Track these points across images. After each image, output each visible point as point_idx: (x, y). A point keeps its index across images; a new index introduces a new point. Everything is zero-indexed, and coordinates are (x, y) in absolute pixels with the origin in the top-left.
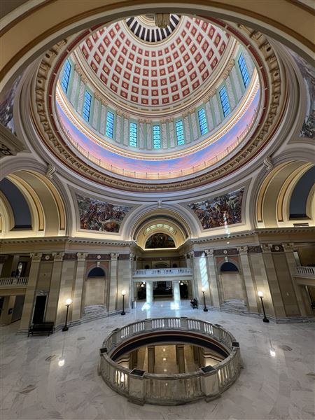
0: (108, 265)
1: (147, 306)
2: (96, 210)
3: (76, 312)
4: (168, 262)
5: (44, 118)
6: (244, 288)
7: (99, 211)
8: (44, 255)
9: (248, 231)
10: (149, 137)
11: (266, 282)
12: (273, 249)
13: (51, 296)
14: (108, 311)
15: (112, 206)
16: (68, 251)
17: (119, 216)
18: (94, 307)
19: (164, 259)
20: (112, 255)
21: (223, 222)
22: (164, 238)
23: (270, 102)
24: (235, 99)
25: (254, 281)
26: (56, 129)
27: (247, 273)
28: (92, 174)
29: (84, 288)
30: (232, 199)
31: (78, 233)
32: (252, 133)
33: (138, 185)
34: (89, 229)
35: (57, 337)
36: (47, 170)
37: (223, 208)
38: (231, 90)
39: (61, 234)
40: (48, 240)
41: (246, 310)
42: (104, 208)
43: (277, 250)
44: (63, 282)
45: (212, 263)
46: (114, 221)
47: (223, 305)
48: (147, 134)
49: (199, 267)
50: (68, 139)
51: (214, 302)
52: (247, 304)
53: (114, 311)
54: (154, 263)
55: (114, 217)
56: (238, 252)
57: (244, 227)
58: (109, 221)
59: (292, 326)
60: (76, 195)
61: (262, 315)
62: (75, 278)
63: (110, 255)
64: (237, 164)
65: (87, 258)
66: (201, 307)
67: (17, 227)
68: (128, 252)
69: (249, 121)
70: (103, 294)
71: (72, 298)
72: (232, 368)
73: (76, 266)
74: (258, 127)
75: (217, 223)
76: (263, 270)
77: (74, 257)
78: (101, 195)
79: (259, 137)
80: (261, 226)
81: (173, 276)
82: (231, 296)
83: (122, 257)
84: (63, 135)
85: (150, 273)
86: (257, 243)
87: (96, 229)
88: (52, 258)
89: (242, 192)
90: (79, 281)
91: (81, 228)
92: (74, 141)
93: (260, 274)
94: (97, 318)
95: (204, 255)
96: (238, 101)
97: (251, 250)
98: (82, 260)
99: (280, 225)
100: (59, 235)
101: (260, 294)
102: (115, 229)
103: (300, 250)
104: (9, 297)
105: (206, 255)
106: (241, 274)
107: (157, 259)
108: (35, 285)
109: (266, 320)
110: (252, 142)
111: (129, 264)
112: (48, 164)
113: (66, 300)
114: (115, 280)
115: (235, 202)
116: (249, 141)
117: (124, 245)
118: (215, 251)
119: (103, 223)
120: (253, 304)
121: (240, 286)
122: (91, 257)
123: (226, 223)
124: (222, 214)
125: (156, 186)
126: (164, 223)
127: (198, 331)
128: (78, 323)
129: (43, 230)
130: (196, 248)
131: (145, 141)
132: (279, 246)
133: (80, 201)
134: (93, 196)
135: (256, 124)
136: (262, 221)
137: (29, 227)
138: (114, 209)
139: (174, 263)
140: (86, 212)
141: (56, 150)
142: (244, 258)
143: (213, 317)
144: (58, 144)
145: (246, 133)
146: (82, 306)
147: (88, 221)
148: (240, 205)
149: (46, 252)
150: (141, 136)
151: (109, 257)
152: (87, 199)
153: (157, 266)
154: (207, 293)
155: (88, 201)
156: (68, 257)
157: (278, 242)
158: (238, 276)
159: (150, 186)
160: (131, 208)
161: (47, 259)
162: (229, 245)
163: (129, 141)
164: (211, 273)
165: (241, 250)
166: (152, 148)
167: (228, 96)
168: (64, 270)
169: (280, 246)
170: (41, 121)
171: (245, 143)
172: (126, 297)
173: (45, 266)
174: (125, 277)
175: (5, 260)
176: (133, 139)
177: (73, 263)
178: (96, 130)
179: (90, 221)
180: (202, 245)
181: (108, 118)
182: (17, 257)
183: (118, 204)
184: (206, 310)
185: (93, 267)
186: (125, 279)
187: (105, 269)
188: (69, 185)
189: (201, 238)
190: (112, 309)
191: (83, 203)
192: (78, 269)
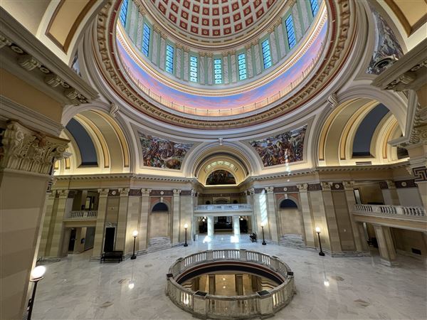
0: (171, 200)
1: (209, 239)
2: (158, 147)
3: (142, 243)
4: (228, 198)
5: (105, 56)
6: (303, 224)
7: (161, 148)
8: (111, 191)
9: (308, 169)
10: (210, 72)
11: (324, 219)
12: (333, 187)
13: (119, 227)
14: (172, 242)
15: (174, 144)
16: (133, 187)
17: (181, 153)
18: (161, 239)
19: (224, 195)
20: (175, 191)
21: (284, 160)
22: (225, 175)
23: (338, 35)
24: (302, 30)
25: (312, 217)
26: (117, 67)
27: (306, 210)
28: (153, 111)
29: (149, 221)
30: (294, 137)
31: (141, 170)
32: (317, 68)
33: (199, 123)
34: (152, 166)
35: (126, 264)
36: (111, 108)
37: (285, 145)
38: (298, 19)
39: (126, 171)
40: (114, 176)
41: (303, 244)
42: (166, 145)
43: (337, 188)
44: (129, 216)
45: (272, 200)
46: (176, 158)
47: (281, 239)
48: (208, 68)
49: (259, 203)
50: (129, 77)
51: (273, 237)
52: (304, 239)
53: (177, 243)
54: (214, 199)
55: (176, 154)
56: (298, 190)
57: (306, 165)
58: (171, 158)
59: (347, 259)
60: (139, 133)
61: (319, 250)
62: (140, 212)
63: (172, 191)
64: (301, 101)
65: (151, 194)
66: (260, 240)
67: (84, 164)
68: (189, 189)
69: (315, 55)
70: (167, 228)
71: (138, 227)
72: (286, 292)
73: (141, 201)
74: (324, 62)
75: (278, 161)
76: (322, 207)
77: (138, 193)
78: (163, 133)
79: (324, 73)
80: (322, 164)
81: (233, 212)
82: (290, 231)
83: (184, 193)
84: (124, 73)
85: (210, 208)
86: (317, 181)
87: (159, 166)
88: (118, 194)
89: (304, 129)
90: (144, 215)
91: (145, 165)
92: (134, 77)
93: (318, 211)
94: (162, 249)
95: (264, 191)
96: (304, 32)
97: (311, 188)
98: (146, 195)
99: (342, 164)
100: (124, 172)
101: (318, 229)
102: (177, 166)
103: (361, 188)
104: (80, 228)
105: (266, 191)
106: (300, 211)
107: (218, 195)
108: (104, 218)
109: (322, 254)
110: (318, 77)
111: (191, 200)
112: (111, 103)
113: (133, 232)
114: (178, 214)
115: (298, 139)
116: (315, 76)
117: (186, 182)
118: (275, 188)
119: (165, 160)
120: (311, 239)
121: (298, 222)
122: (155, 193)
123: (287, 160)
124: (284, 151)
125: (217, 123)
126: (225, 160)
127: (256, 262)
128: (144, 253)
129: (108, 167)
130: (257, 185)
131: (206, 76)
132: (339, 184)
133: (142, 138)
134: (155, 134)
135: (323, 59)
136: (323, 160)
137: (95, 164)
138: (176, 146)
139: (234, 199)
140: (148, 149)
141: (119, 88)
142: (303, 195)
143: (271, 250)
144: (120, 82)
145: (311, 68)
146: (148, 238)
148: (302, 143)
149: (113, 187)
150: (202, 70)
151: (171, 193)
152: (148, 136)
153: (218, 202)
154: (266, 228)
155: (150, 139)
156: (132, 193)
157: (339, 180)
158: (297, 212)
159: (211, 123)
160: (192, 145)
161: (114, 195)
162: (289, 182)
163: (189, 76)
164: (270, 210)
165: (301, 187)
166: (214, 83)
167: (294, 26)
168: (130, 205)
169: (341, 184)
170: (103, 60)
171: (310, 78)
172: (188, 230)
173: (112, 201)
174: (187, 211)
175: (75, 195)
176: (194, 74)
177: (137, 198)
178: (156, 65)
179: (152, 158)
180: (262, 183)
181: (168, 52)
182: (85, 192)
183: (179, 141)
184: (264, 244)
185: (157, 202)
186: (187, 214)
187: (167, 204)
188: (131, 123)
189: (262, 176)
190: (176, 241)
191: (146, 141)
192: (143, 204)
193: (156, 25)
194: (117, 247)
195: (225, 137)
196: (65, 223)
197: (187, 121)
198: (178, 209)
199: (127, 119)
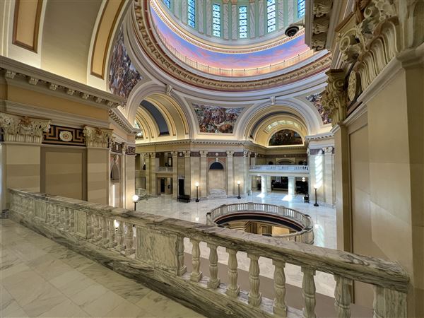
0: (225, 160)
1: (262, 195)
2: (211, 115)
3: (204, 192)
4: (293, 159)
5: (153, 48)
7: (213, 115)
8: (179, 153)
10: (261, 19)
13: (186, 180)
14: (227, 194)
15: (225, 110)
16: (192, 150)
17: (232, 118)
18: (219, 191)
19: (288, 156)
20: (228, 153)
22: (290, 135)
26: (164, 53)
28: (203, 82)
29: (207, 176)
31: (200, 136)
33: (248, 84)
34: (207, 132)
35: (192, 204)
36: (166, 89)
39: (187, 137)
40: (179, 142)
42: (218, 112)
44: (192, 172)
45: (329, 162)
46: (228, 123)
48: (259, 15)
49: (314, 164)
53: (232, 195)
54: (277, 159)
55: (228, 119)
58: (223, 123)
60: (193, 104)
62: (200, 169)
63: (226, 152)
65: (207, 155)
66: (312, 202)
67: (162, 134)
68: (242, 150)
70: (223, 183)
71: (200, 182)
73: (200, 160)
77: (198, 154)
78: (215, 101)
81: (291, 172)
83: (236, 154)
84: (170, 56)
85: (265, 168)
87: (213, 131)
88: (183, 155)
90: (204, 171)
91: (201, 131)
94: (219, 198)
95: (321, 152)
98: (204, 156)
100: (186, 139)
102: (229, 130)
104: (166, 178)
105: (323, 152)
107: (281, 156)
108: (177, 172)
111: (244, 161)
112: (166, 85)
113: (195, 184)
114: (232, 172)
117: (238, 144)
119: (218, 126)
122: (211, 155)
125: (268, 81)
126: (286, 119)
127: (292, 218)
128: (205, 199)
129: (175, 135)
130: (312, 146)
131: (257, 26)
133: (196, 109)
134: (207, 103)
137: (167, 133)
138: (227, 112)
139: (299, 160)
140: (203, 118)
141: (170, 70)
144: (170, 65)
146: (207, 189)
147: (206, 125)
149: (180, 150)
150: (252, 20)
151: (225, 154)
152: (202, 106)
153: (281, 163)
154: (320, 191)
155: (203, 108)
156: (193, 154)
159: (261, 82)
160: (242, 109)
161: (181, 156)
163: (238, 32)
164: (326, 172)
166: (266, 33)
168: (192, 163)
170: (152, 52)
172: (241, 186)
173: (181, 160)
174: (240, 170)
175: (160, 156)
176: (243, 29)
177: (197, 158)
178: (203, 34)
179: (207, 125)
180: (320, 143)
181: (214, 13)
182: (166, 154)
183: (230, 107)
184: (316, 205)
185: (213, 162)
186: (240, 172)
187: (222, 163)
188: (185, 98)
189: (320, 135)
190: (230, 193)
191: (199, 110)
192: (202, 163)
194: (186, 193)
195: (277, 95)
196: (156, 174)
197: (235, 84)
198: (231, 168)
199: (181, 95)
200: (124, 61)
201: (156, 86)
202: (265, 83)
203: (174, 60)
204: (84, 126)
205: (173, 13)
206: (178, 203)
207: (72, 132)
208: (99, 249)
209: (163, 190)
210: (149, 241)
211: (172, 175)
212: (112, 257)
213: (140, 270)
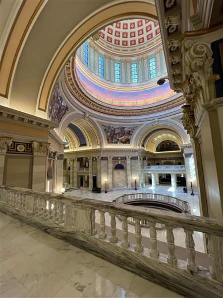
0: (125, 162)
1: (153, 188)
2: (114, 132)
3: (111, 185)
4: (174, 161)
5: (76, 91)
7: (116, 132)
8: (93, 158)
10: (146, 71)
13: (98, 176)
14: (127, 187)
15: (124, 128)
16: (103, 155)
17: (129, 133)
18: (120, 184)
20: (127, 157)
26: (84, 94)
28: (109, 111)
29: (113, 174)
31: (106, 146)
33: (139, 111)
34: (112, 143)
35: (103, 195)
36: (85, 116)
39: (98, 147)
40: (93, 150)
42: (119, 129)
44: (102, 171)
46: (127, 137)
48: (144, 68)
49: (189, 165)
53: (131, 188)
54: (162, 161)
55: (126, 134)
58: (123, 137)
60: (103, 125)
62: (108, 169)
63: (125, 157)
65: (113, 159)
66: (189, 192)
67: (81, 145)
68: (137, 155)
70: (124, 178)
71: (108, 178)
73: (108, 163)
77: (106, 159)
78: (116, 122)
83: (133, 158)
84: (88, 95)
85: (153, 168)
87: (116, 143)
88: (96, 159)
90: (110, 171)
91: (108, 143)
94: (122, 190)
95: (192, 156)
98: (110, 160)
100: (98, 148)
102: (127, 141)
104: (84, 176)
108: (91, 171)
111: (139, 163)
112: (84, 113)
113: (104, 180)
114: (130, 171)
117: (134, 151)
119: (120, 139)
122: (115, 159)
125: (152, 109)
126: (167, 133)
128: (112, 190)
129: (91, 146)
130: (186, 151)
131: (144, 74)
133: (105, 128)
134: (112, 124)
137: (85, 145)
138: (125, 129)
140: (109, 134)
141: (87, 104)
144: (87, 101)
146: (113, 183)
147: (111, 139)
149: (94, 156)
150: (140, 72)
151: (125, 158)
152: (108, 126)
153: (165, 164)
155: (109, 127)
156: (103, 159)
159: (148, 109)
160: (136, 127)
161: (94, 160)
163: (132, 79)
166: (150, 78)
168: (102, 165)
170: (76, 93)
172: (137, 181)
173: (94, 163)
174: (136, 170)
175: (80, 160)
176: (135, 77)
177: (106, 162)
178: (108, 81)
180: (191, 149)
181: (116, 68)
182: (84, 159)
183: (127, 126)
184: (193, 194)
185: (117, 164)
186: (137, 171)
187: (124, 165)
188: (97, 121)
190: (130, 186)
191: (107, 129)
192: (109, 165)
193: (107, 54)
194: (98, 186)
195: (159, 117)
196: (77, 173)
198: (130, 168)
199: (95, 119)
200: (59, 100)
201: (78, 114)
202: (150, 110)
203: (90, 97)
204: (33, 141)
205: (90, 69)
206: (93, 194)
207: (25, 146)
208: (41, 221)
209: (82, 185)
210: (73, 214)
211: (88, 173)
212: (49, 226)
213: (68, 233)
